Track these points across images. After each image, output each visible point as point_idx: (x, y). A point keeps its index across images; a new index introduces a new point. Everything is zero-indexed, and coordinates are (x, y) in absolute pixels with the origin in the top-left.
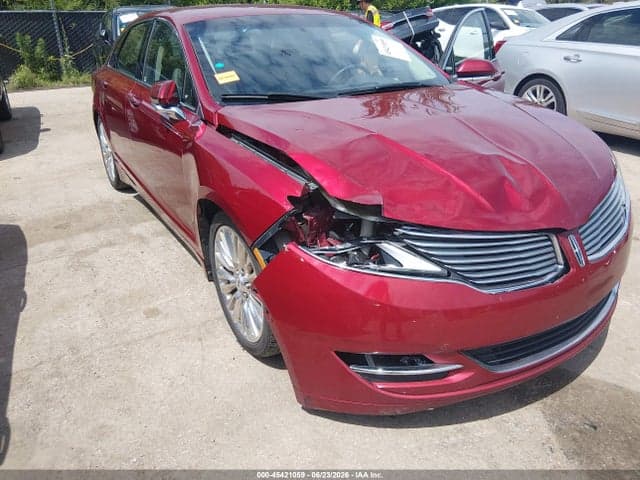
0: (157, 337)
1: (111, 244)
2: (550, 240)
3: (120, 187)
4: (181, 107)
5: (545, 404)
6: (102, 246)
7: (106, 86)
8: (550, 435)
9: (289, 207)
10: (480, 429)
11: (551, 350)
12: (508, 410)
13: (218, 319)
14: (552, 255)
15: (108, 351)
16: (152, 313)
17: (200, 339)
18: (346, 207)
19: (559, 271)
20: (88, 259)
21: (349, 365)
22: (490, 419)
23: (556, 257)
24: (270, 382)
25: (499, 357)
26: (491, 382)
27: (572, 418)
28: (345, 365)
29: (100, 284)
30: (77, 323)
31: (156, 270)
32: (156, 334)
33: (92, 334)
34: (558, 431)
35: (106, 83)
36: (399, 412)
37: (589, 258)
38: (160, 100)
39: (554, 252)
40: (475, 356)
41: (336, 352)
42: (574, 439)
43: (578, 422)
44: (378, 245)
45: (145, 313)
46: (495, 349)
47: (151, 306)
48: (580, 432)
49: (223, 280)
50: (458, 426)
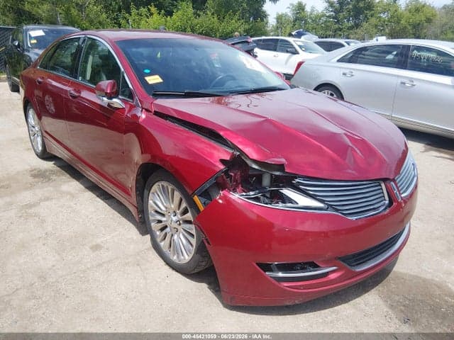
0: (105, 265)
1: (47, 199)
2: (380, 185)
3: (45, 156)
4: (120, 99)
5: (379, 291)
6: (41, 200)
7: (40, 82)
8: (388, 310)
9: (222, 167)
10: (345, 310)
11: (383, 254)
12: (358, 296)
13: (148, 249)
14: (381, 195)
15: (69, 277)
16: (96, 248)
17: (138, 265)
18: (260, 166)
19: (386, 205)
20: (32, 211)
21: (265, 271)
22: (349, 303)
23: (384, 196)
24: (198, 291)
25: (355, 261)
26: (353, 277)
27: (397, 298)
28: (262, 272)
29: (50, 229)
30: (39, 258)
31: (90, 217)
32: (103, 263)
33: (54, 266)
34: (391, 307)
35: (40, 80)
36: (297, 302)
37: (403, 195)
38: (106, 93)
39: (383, 193)
40: (344, 261)
41: (257, 264)
42: (402, 311)
43: (401, 300)
44: (281, 191)
45: (91, 248)
46: (354, 256)
47: (94, 243)
48: (404, 306)
49: (154, 221)
50: (331, 309)
